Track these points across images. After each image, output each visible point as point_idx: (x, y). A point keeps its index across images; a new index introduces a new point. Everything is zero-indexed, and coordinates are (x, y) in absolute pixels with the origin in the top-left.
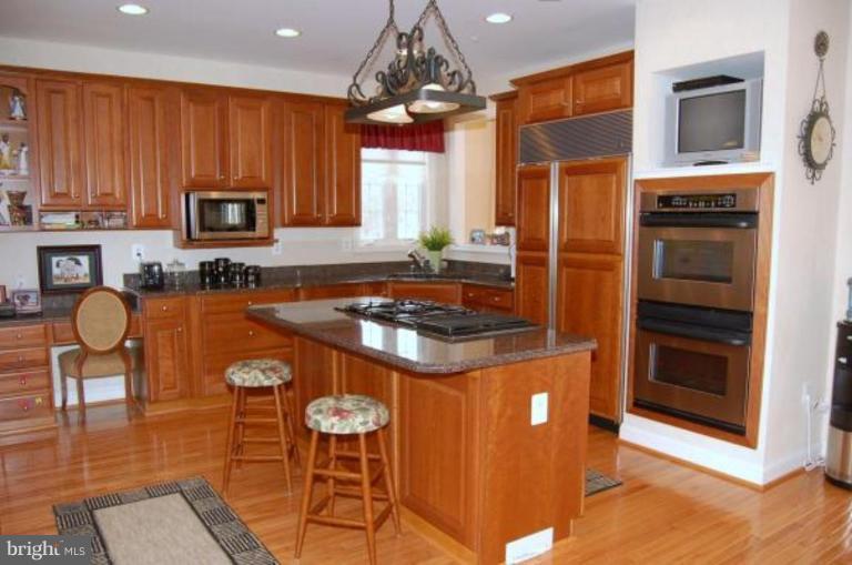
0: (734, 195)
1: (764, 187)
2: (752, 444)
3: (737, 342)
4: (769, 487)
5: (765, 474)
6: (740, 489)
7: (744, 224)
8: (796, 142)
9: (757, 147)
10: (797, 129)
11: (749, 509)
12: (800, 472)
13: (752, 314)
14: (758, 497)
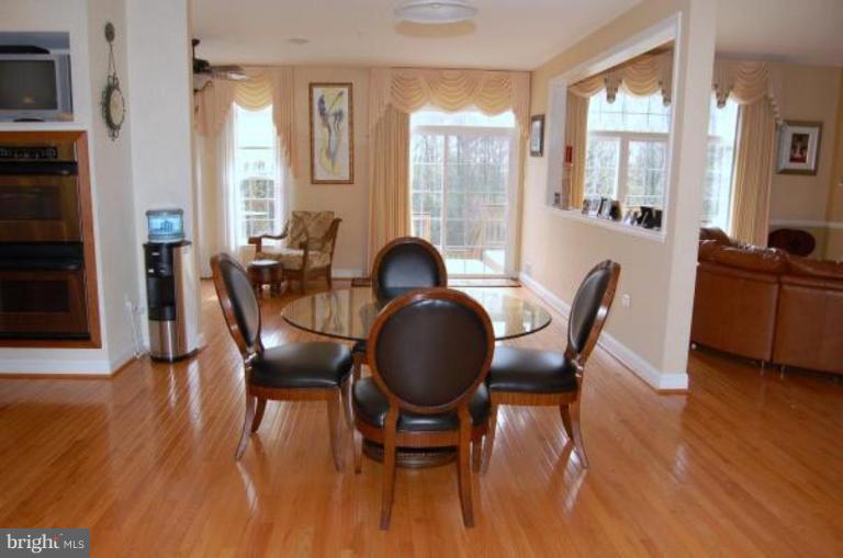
0: (55, 148)
1: (79, 141)
2: (98, 345)
3: (72, 267)
4: (116, 374)
5: (112, 366)
6: (93, 382)
7: (65, 172)
8: (99, 108)
9: (70, 109)
10: (99, 98)
11: (104, 396)
12: (133, 360)
13: (82, 244)
14: (108, 385)
